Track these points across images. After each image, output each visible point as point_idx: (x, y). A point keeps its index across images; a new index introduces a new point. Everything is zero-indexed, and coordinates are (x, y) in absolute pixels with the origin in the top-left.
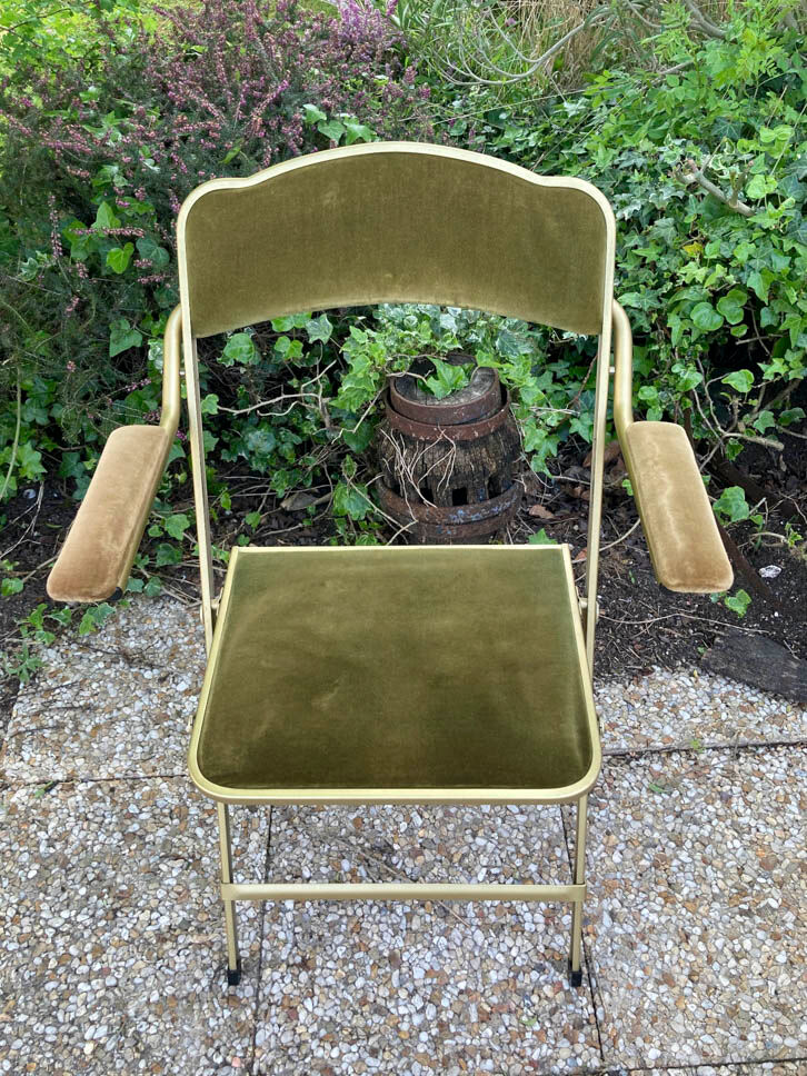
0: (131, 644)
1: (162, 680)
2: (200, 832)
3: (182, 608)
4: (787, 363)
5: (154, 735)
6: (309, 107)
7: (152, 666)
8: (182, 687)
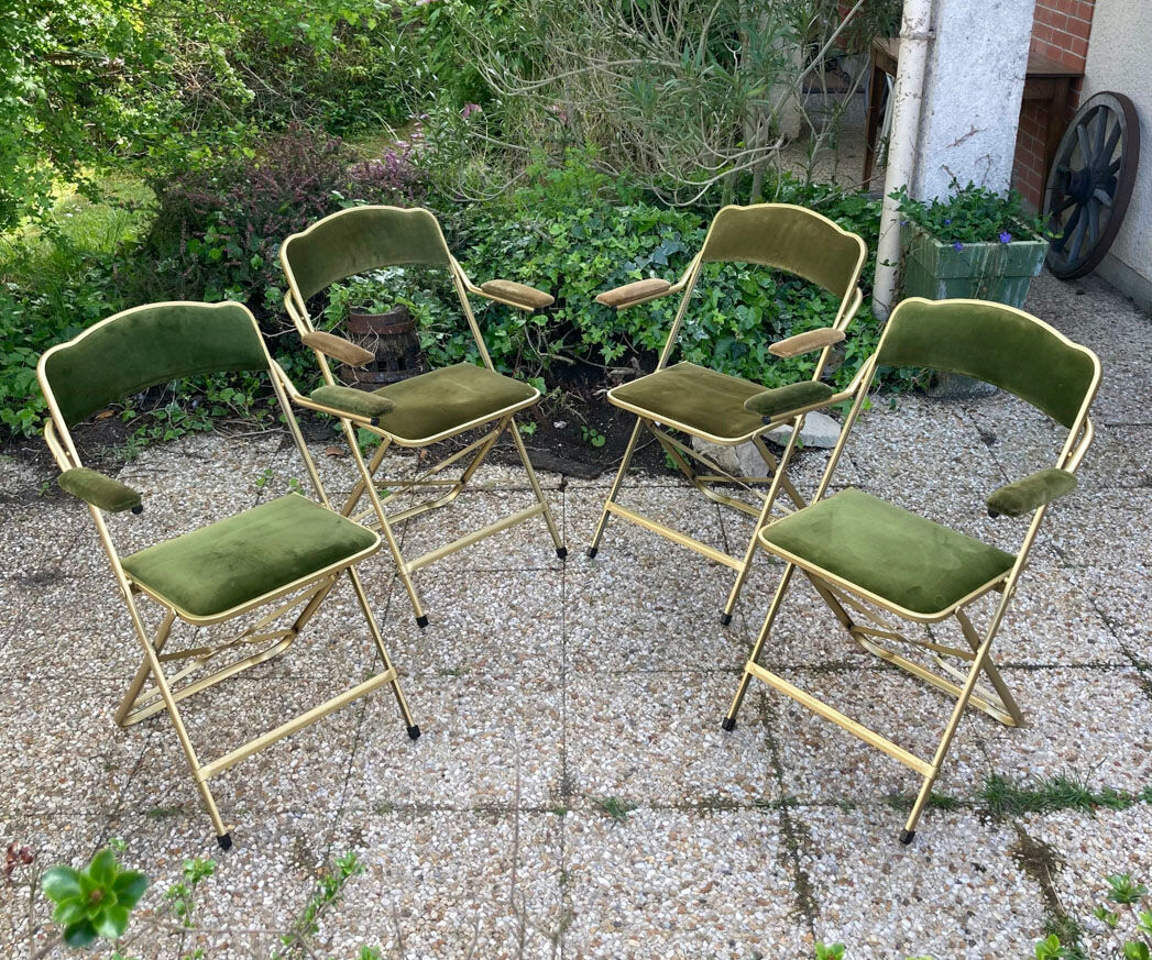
0: (191, 451)
1: (205, 463)
2: (216, 509)
3: (223, 440)
4: (565, 312)
5: (198, 480)
6: (334, 192)
7: (201, 458)
8: (217, 465)
